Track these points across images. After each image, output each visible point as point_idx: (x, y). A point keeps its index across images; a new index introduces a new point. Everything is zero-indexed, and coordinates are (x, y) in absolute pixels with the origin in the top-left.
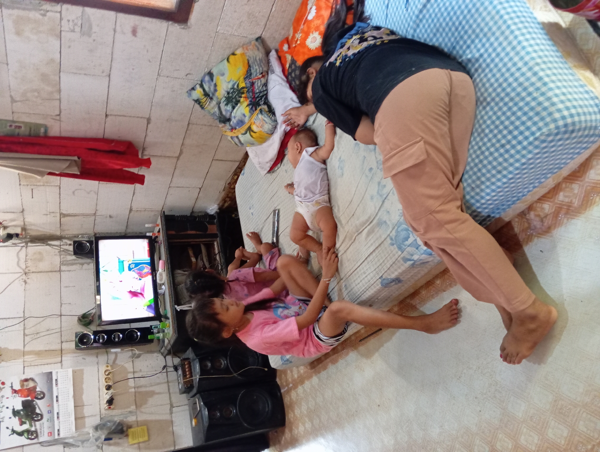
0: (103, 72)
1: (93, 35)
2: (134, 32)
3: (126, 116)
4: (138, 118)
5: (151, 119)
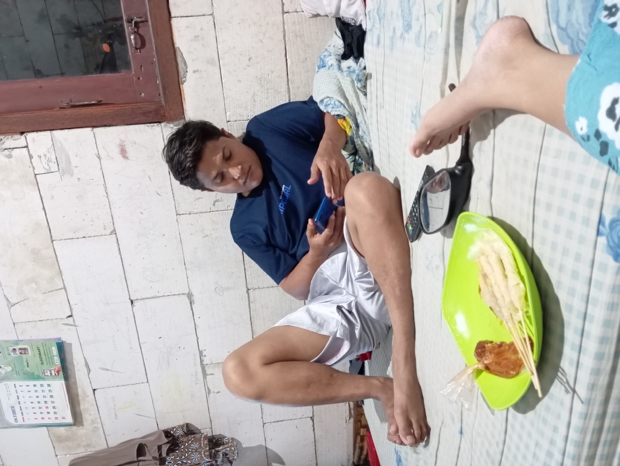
0: (105, 229)
1: (76, 171)
2: (123, 152)
3: (157, 297)
4: (175, 296)
5: (193, 294)
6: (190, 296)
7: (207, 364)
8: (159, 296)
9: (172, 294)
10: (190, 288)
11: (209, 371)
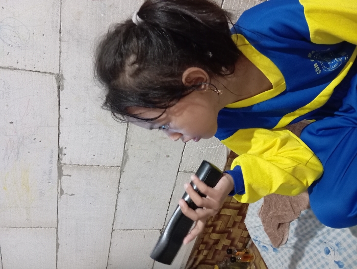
3: (15, 69)
4: (40, 73)
5: (64, 77)
6: (59, 78)
7: (65, 164)
8: (17, 68)
9: (36, 69)
10: (61, 68)
11: (65, 172)
